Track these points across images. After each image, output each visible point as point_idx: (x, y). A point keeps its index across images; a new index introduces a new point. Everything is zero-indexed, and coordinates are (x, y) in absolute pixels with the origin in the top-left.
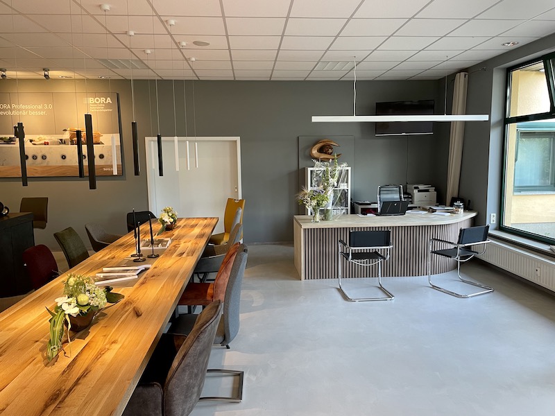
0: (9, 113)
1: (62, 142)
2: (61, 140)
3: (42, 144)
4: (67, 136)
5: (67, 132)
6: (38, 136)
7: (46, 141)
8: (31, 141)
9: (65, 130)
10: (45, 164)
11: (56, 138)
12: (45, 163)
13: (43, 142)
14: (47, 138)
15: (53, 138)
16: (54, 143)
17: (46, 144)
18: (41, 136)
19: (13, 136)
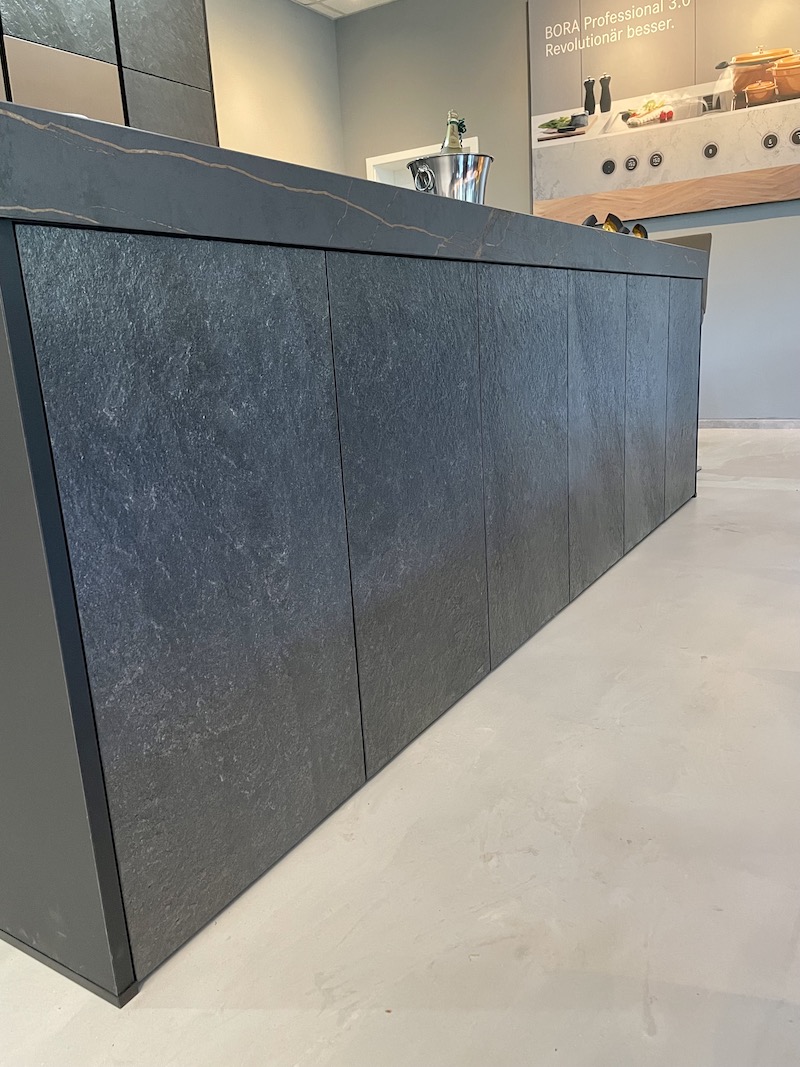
0: (576, 45)
1: (712, 104)
2: (708, 99)
3: (653, 121)
4: (726, 83)
5: (729, 73)
6: (645, 100)
7: (666, 110)
8: (626, 117)
9: (723, 66)
10: (656, 181)
11: (692, 95)
12: (657, 177)
13: (656, 113)
14: (666, 100)
15: (686, 96)
16: (689, 112)
17: (665, 117)
18: (655, 96)
19: (581, 111)
